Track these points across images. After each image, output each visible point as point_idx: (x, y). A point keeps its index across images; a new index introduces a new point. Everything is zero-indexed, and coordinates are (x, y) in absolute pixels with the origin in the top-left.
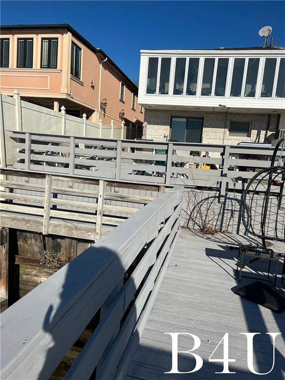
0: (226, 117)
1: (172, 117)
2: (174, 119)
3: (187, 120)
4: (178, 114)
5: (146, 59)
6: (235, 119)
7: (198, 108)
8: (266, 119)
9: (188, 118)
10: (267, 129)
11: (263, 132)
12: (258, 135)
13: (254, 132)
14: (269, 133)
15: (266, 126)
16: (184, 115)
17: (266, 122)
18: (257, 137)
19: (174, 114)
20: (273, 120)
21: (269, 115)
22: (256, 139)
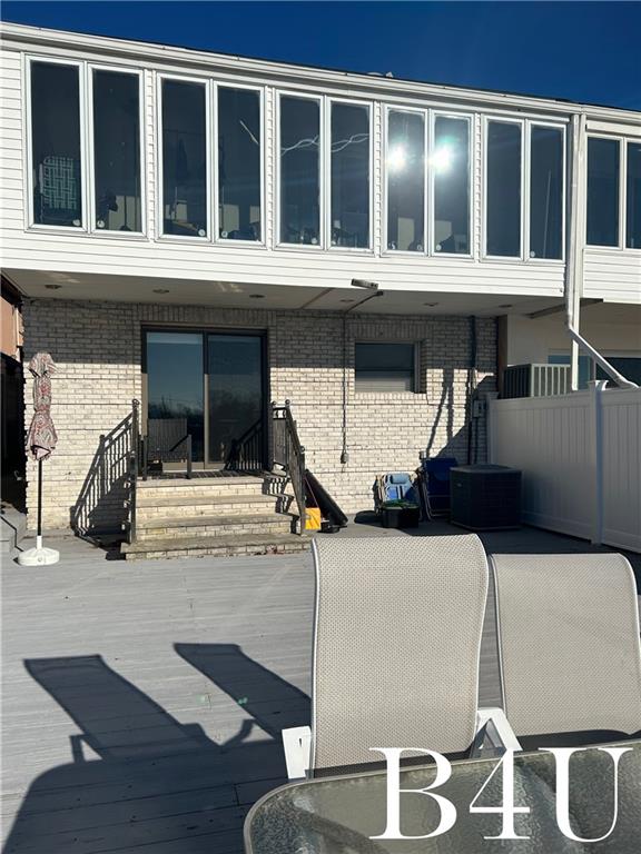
0: (344, 327)
1: (146, 329)
2: (152, 338)
3: (205, 340)
4: (168, 318)
5: (16, 65)
6: (371, 334)
7: (257, 291)
8: (465, 334)
9: (207, 333)
10: (471, 365)
11: (460, 375)
12: (448, 384)
13: (435, 376)
14: (480, 377)
15: (466, 355)
16: (193, 321)
17: (463, 342)
18: (444, 391)
19: (151, 318)
20: (485, 334)
21: (472, 319)
22: (444, 396)
